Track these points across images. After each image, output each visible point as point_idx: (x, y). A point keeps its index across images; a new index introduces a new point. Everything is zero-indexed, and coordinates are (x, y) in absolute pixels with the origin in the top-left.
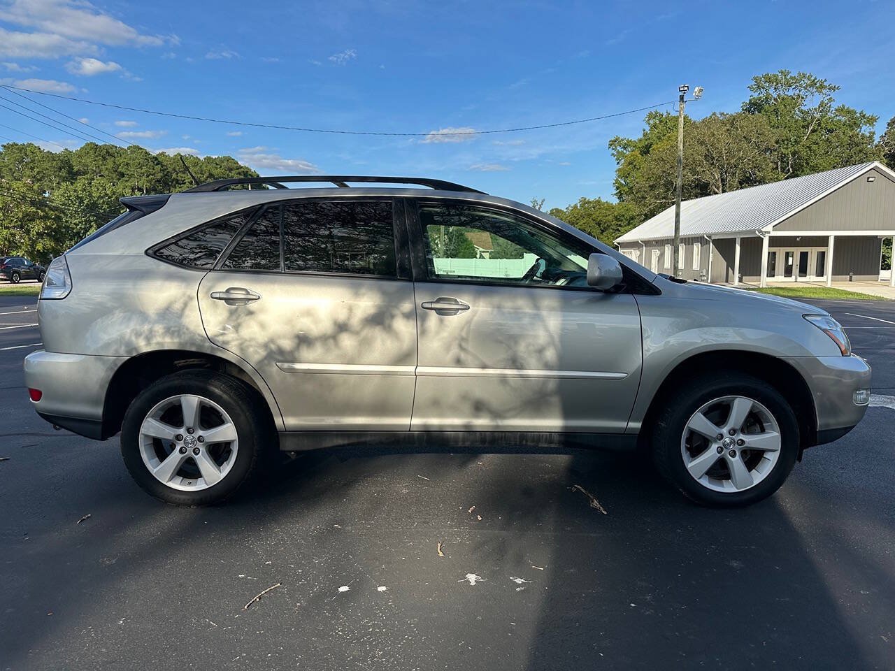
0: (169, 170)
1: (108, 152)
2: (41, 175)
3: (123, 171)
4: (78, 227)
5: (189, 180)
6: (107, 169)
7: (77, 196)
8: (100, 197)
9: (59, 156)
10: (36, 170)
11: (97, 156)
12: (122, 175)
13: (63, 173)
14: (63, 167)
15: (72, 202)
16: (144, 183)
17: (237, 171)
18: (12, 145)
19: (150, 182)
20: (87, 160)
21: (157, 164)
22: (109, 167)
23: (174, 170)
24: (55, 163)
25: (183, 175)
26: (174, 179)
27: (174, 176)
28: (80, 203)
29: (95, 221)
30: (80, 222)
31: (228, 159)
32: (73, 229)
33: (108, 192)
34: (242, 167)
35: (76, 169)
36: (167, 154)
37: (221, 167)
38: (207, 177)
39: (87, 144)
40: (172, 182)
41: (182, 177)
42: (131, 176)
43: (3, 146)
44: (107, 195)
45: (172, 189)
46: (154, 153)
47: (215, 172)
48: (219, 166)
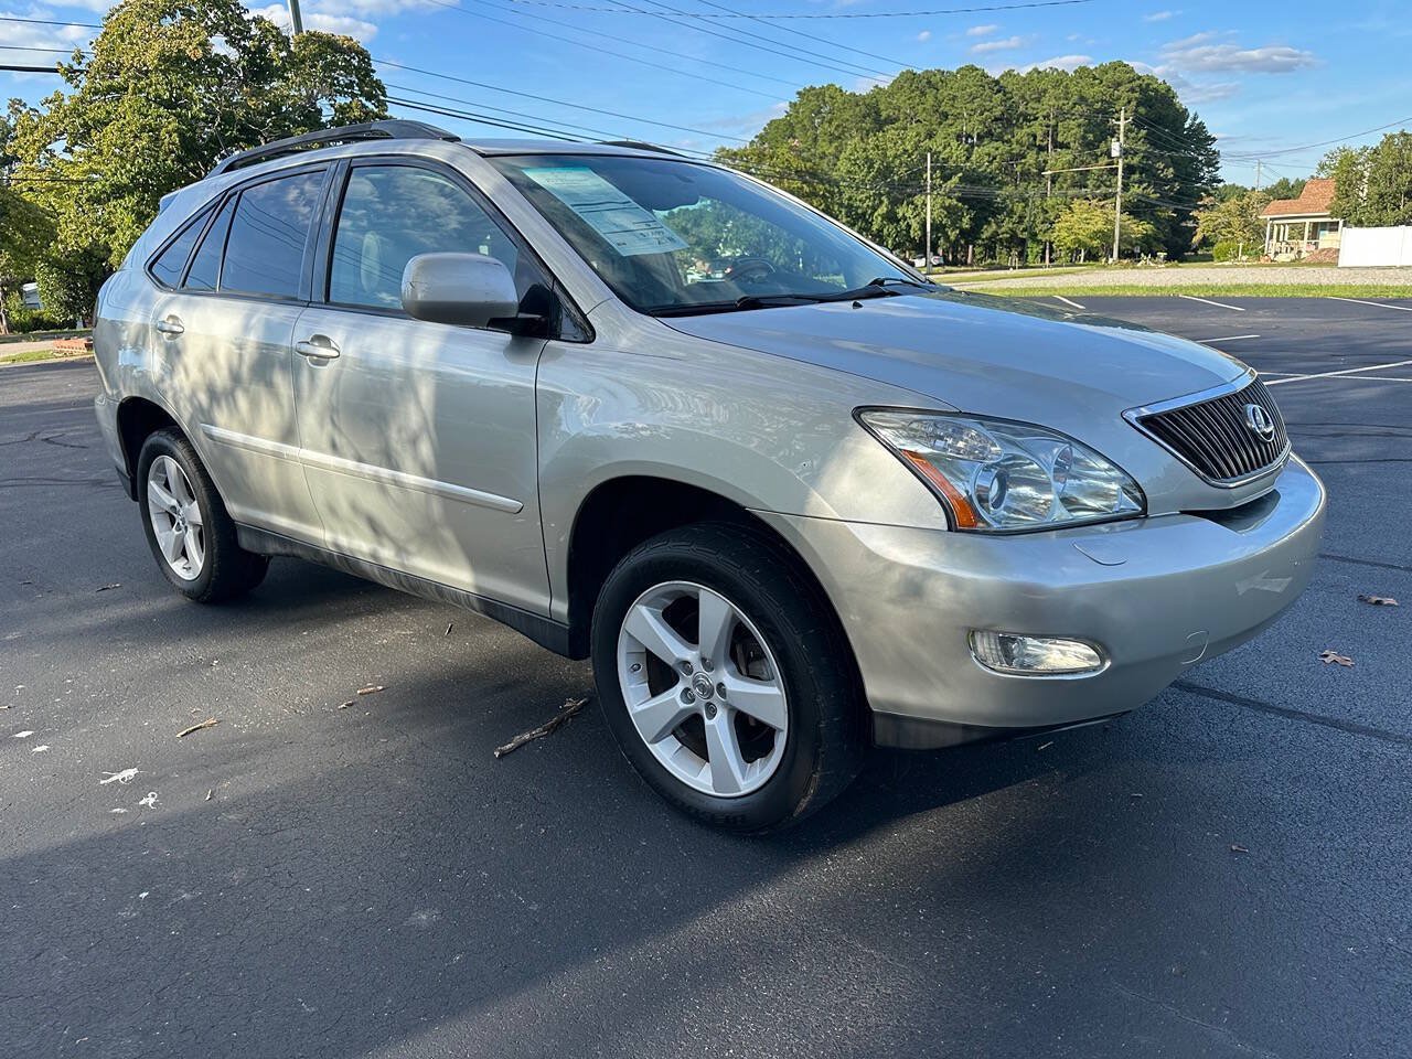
0: (1016, 99)
1: (929, 82)
2: (840, 129)
3: (947, 109)
4: (865, 205)
5: (1045, 113)
6: (924, 109)
7: (867, 157)
8: (896, 157)
9: (864, 98)
10: (835, 123)
11: (913, 92)
12: (946, 116)
13: (868, 124)
14: (869, 115)
15: (859, 167)
16: (974, 126)
17: (1130, 85)
18: (809, 91)
19: (983, 122)
20: (900, 100)
21: (999, 91)
22: (927, 106)
23: (1023, 97)
24: (858, 109)
25: (1035, 106)
26: (1021, 114)
27: (1022, 108)
28: (869, 168)
29: (888, 194)
30: (867, 198)
31: (1119, 65)
32: (858, 207)
33: (909, 147)
34: (1139, 78)
35: (884, 114)
36: (1015, 73)
37: (1102, 82)
38: (1075, 104)
39: (902, 74)
40: (1018, 120)
41: (1034, 109)
42: (957, 117)
43: (799, 93)
44: (906, 151)
45: (1016, 130)
46: (995, 74)
47: (1089, 93)
48: (1097, 81)
